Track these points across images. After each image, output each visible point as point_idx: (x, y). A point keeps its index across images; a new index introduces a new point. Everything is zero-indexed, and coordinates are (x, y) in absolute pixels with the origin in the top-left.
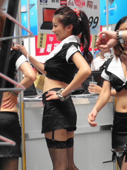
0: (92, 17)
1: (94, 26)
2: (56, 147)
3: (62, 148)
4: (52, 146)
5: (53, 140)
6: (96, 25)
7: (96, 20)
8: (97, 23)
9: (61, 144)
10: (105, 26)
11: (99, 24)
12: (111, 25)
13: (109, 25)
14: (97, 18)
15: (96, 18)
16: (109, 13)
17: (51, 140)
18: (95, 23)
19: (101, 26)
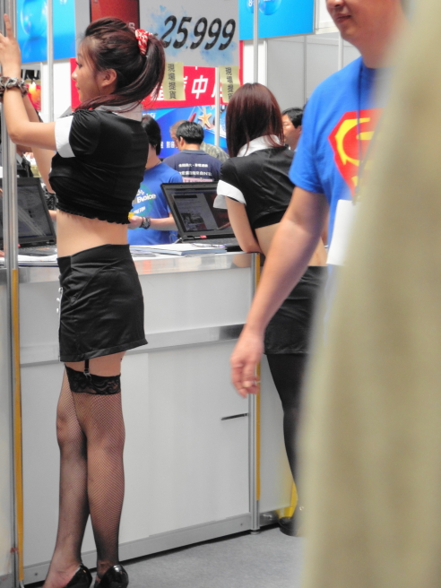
0: (218, 21)
1: (224, 43)
2: (94, 392)
3: (110, 394)
4: (84, 388)
5: (86, 374)
6: (230, 41)
7: (229, 28)
8: (231, 35)
9: (106, 384)
10: (250, 42)
11: (236, 39)
12: (266, 39)
13: (260, 41)
14: (232, 22)
15: (228, 23)
16: (263, 9)
17: (81, 373)
18: (225, 35)
19: (242, 43)
